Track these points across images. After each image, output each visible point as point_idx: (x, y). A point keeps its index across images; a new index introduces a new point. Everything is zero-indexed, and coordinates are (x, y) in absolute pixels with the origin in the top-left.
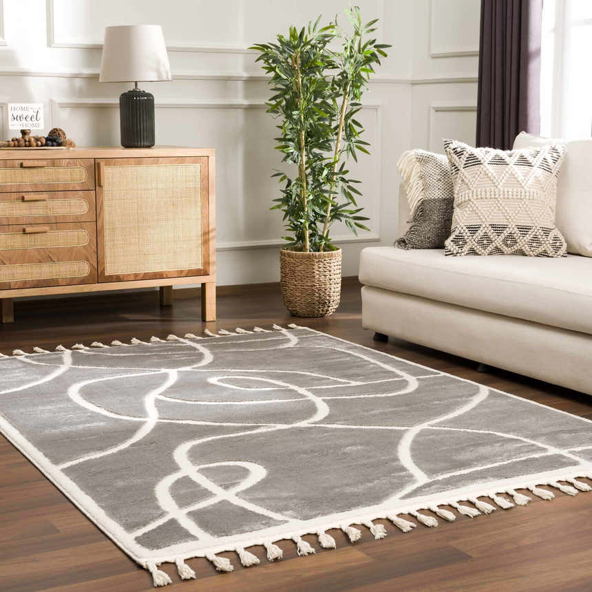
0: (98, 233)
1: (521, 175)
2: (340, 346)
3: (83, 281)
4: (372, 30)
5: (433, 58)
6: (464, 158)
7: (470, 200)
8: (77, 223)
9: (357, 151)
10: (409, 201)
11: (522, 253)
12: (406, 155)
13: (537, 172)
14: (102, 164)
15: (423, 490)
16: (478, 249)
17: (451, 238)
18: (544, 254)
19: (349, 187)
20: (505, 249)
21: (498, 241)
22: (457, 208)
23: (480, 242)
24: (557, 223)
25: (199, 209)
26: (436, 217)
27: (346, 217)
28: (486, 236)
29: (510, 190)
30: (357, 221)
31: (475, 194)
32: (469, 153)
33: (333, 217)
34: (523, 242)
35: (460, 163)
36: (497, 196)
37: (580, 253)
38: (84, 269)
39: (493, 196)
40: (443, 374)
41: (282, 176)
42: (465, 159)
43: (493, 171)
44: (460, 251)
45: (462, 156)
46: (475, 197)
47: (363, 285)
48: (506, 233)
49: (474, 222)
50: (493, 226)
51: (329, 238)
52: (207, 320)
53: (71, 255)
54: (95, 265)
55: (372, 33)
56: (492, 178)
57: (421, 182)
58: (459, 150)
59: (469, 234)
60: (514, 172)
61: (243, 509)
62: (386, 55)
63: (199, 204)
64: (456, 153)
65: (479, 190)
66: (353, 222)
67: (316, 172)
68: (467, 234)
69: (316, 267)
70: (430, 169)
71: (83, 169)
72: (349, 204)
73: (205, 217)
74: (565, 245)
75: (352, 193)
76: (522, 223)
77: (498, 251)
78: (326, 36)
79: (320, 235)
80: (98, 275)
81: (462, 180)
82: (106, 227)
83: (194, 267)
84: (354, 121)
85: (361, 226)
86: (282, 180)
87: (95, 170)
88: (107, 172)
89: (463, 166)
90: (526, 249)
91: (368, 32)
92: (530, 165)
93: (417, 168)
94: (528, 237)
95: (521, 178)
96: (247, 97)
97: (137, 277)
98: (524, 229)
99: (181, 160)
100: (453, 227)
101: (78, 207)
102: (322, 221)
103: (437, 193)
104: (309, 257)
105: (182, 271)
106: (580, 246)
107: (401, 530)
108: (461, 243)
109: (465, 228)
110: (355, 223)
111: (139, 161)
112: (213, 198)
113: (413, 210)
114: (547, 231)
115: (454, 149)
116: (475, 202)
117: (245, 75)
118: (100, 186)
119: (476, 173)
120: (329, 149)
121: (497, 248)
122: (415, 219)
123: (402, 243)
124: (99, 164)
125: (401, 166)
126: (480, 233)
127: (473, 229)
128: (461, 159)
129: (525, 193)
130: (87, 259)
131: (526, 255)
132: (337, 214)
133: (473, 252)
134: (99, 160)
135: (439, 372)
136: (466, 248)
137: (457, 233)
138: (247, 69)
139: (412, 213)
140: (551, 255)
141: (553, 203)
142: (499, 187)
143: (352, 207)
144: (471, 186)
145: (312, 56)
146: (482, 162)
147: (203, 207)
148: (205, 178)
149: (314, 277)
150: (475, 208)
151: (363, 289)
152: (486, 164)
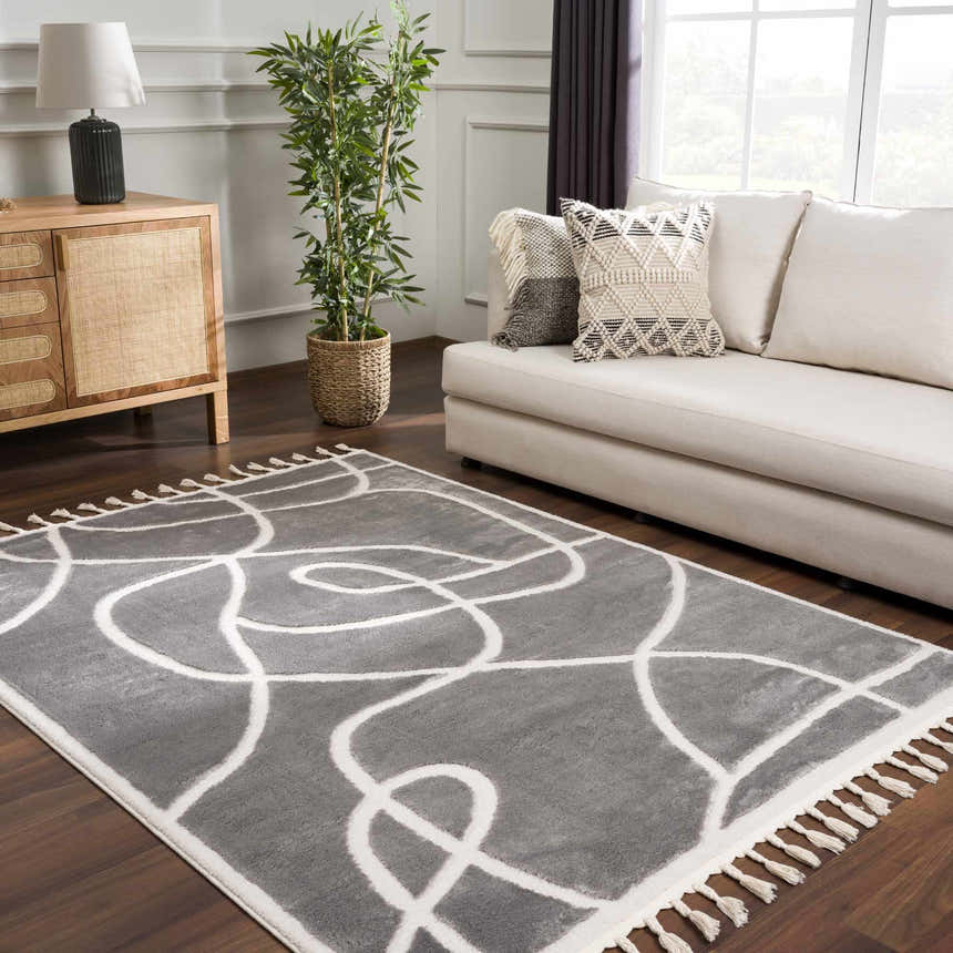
0: (63, 339)
1: (670, 249)
2: (431, 486)
3: (47, 409)
4: (421, 29)
5: (468, 55)
6: (593, 226)
7: (607, 286)
8: (32, 325)
9: (405, 198)
10: (507, 280)
11: (672, 353)
12: (502, 216)
13: (689, 243)
14: (64, 237)
15: (741, 803)
16: (618, 350)
17: (583, 337)
18: (700, 354)
19: (394, 247)
20: (651, 349)
21: (643, 340)
22: (587, 296)
23: (622, 343)
24: (713, 311)
25: (201, 291)
26: (549, 303)
27: (394, 288)
28: (629, 334)
29: (659, 271)
30: (406, 293)
31: (612, 277)
32: (600, 218)
33: (376, 289)
34: (675, 341)
35: (588, 233)
36: (642, 280)
37: (739, 347)
38: (46, 391)
39: (637, 280)
40: (601, 535)
41: (308, 237)
42: (595, 228)
43: (634, 245)
44: (595, 355)
45: (591, 223)
46: (613, 281)
47: (446, 395)
48: (654, 329)
49: (614, 316)
50: (638, 320)
51: (372, 316)
52: (218, 442)
53: (27, 372)
54: (62, 384)
55: (423, 32)
56: (635, 255)
57: (524, 254)
58: (585, 214)
59: (607, 333)
60: (662, 246)
61: (515, 888)
62: (437, 64)
63: (200, 284)
64: (580, 218)
65: (618, 271)
66: (401, 294)
67: (357, 231)
68: (604, 332)
69: (362, 361)
70: (537, 237)
71: (34, 246)
72: (396, 270)
73: (209, 301)
74: (723, 341)
75: (399, 255)
76: (674, 315)
77: (642, 352)
78: (369, 41)
79: (359, 315)
80: (67, 398)
81: (592, 257)
82: (74, 327)
83: (198, 373)
84: (404, 159)
85: (412, 300)
86: (309, 243)
87: (53, 246)
88: (71, 248)
89: (592, 237)
90: (678, 348)
91: (416, 31)
92: (679, 234)
93: (519, 235)
94: (683, 333)
95: (671, 254)
96: (229, 113)
97: (121, 395)
98: (677, 323)
99: (172, 223)
100: (580, 322)
101: (32, 302)
102: (362, 296)
103: (550, 270)
104: (352, 348)
105: (181, 380)
106: (742, 340)
107: (762, 901)
108: (596, 344)
109: (601, 324)
110: (406, 297)
111: (115, 229)
112: (218, 274)
113: (513, 292)
114: (703, 323)
115: (577, 213)
116: (613, 289)
117: (226, 83)
118: (62, 268)
119: (613, 248)
120: (371, 198)
121: (640, 349)
122: (516, 305)
123: (503, 340)
124: (59, 239)
125: (496, 232)
126: (622, 330)
127: (613, 326)
128: (589, 228)
129: (678, 273)
130: (51, 378)
131: (675, 355)
132: (381, 287)
133: (610, 355)
134: (58, 233)
135: (595, 531)
136: (602, 351)
137: (590, 330)
138: (227, 75)
139: (511, 296)
140: (707, 354)
141: (705, 283)
142: (645, 267)
143: (399, 275)
144: (605, 267)
145: (351, 70)
146: (620, 231)
147: (206, 288)
148: (207, 247)
149: (359, 374)
150: (614, 297)
151: (446, 399)
152: (624, 235)
